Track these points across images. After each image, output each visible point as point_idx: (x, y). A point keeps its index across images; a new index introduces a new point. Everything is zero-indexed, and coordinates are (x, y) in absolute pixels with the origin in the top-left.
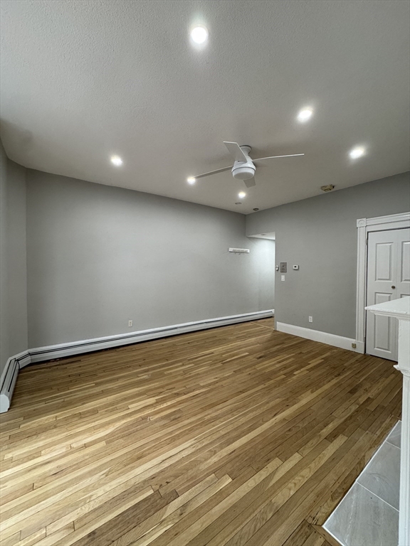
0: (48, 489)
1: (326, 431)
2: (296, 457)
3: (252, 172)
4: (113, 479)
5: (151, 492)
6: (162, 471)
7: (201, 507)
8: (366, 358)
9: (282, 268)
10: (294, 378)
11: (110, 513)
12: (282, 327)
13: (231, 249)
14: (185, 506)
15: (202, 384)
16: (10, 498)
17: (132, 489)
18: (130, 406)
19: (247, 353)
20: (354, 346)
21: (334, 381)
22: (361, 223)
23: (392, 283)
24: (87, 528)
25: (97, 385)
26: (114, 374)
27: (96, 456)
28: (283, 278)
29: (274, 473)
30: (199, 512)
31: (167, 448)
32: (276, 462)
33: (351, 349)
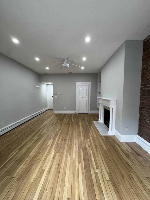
1: (88, 126)
2: (90, 131)
4: (73, 154)
5: (82, 149)
6: (78, 146)
7: (90, 144)
8: (79, 114)
10: (73, 121)
11: (81, 156)
12: (56, 112)
13: (36, 87)
14: (89, 146)
15: (58, 131)
17: (79, 151)
19: (56, 121)
20: (76, 112)
21: (80, 120)
24: (82, 160)
28: (56, 97)
29: (91, 135)
30: (91, 145)
31: (72, 143)
32: (89, 133)
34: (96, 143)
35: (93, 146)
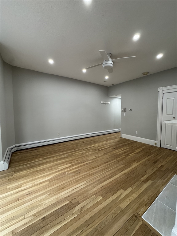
0: (25, 200)
1: (143, 179)
2: (130, 189)
3: (112, 65)
4: (52, 197)
5: (68, 202)
6: (72, 194)
7: (89, 208)
8: (161, 149)
9: (124, 110)
10: (129, 157)
11: (51, 210)
12: (124, 136)
13: (102, 102)
14: (82, 208)
15: (89, 159)
16: (9, 203)
17: (60, 201)
18: (59, 168)
19: (109, 147)
20: (156, 144)
21: (147, 158)
22: (160, 89)
23: (173, 116)
24: (41, 216)
25: (45, 159)
26: (52, 155)
27: (45, 188)
28: (125, 114)
29: (120, 195)
30: (88, 210)
31: (74, 184)
32: (122, 191)
33: (154, 145)
34: (102, 217)
35: (87, 217)
